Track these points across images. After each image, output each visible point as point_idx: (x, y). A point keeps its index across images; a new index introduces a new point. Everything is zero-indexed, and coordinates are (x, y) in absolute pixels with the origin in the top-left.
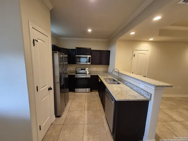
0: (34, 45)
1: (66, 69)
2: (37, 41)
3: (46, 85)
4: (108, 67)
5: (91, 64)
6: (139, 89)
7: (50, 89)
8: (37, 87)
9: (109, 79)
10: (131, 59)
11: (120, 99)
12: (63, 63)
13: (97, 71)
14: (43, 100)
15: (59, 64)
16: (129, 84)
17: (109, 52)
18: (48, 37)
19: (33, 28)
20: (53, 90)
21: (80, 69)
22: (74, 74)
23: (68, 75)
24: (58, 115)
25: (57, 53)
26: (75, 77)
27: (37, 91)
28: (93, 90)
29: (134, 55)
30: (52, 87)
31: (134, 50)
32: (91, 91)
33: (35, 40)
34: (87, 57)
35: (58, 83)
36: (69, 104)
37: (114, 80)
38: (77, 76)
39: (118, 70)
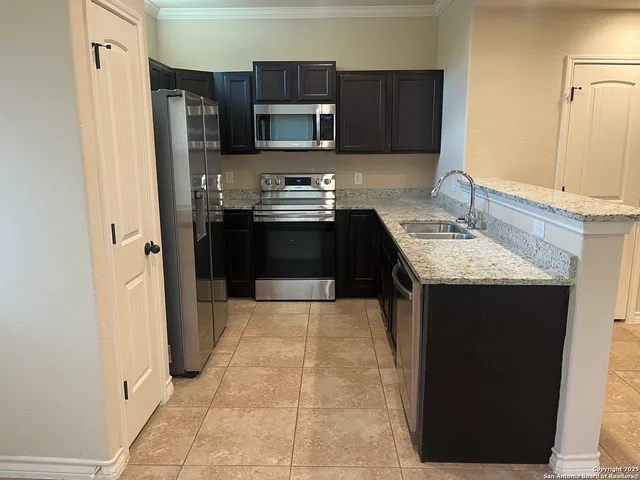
0: (98, 66)
2: (109, 47)
5: (339, 149)
7: (150, 249)
8: (113, 225)
14: (130, 286)
18: (135, 25)
21: (280, 179)
22: (248, 206)
24: (189, 366)
25: (181, 96)
26: (256, 220)
27: (114, 242)
29: (573, 90)
31: (570, 62)
32: (341, 293)
37: (454, 229)
38: (264, 213)
39: (465, 175)
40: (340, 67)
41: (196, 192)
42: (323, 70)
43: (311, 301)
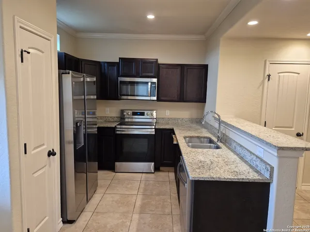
0: (22, 61)
1: (94, 113)
2: (29, 53)
3: (43, 145)
4: (203, 108)
5: (158, 100)
6: (255, 158)
7: (51, 153)
8: (25, 145)
9: (198, 137)
10: (261, 87)
11: (199, 176)
12: (83, 97)
13: (175, 119)
14: (36, 175)
15: (74, 100)
16: (238, 149)
17: (205, 68)
18: (49, 40)
19: (21, 27)
20: (57, 157)
21: (130, 113)
22: (113, 125)
23: (98, 128)
25: (69, 73)
26: (118, 132)
27: (26, 153)
28: (161, 168)
29: (269, 76)
30: (57, 151)
31: (268, 63)
32: (157, 169)
33: (25, 51)
34: (147, 83)
35: (69, 143)
36: (96, 198)
37: (211, 141)
38: (121, 129)
39: (217, 114)
40: (160, 62)
41: (77, 123)
42: (152, 63)
43: (142, 173)
